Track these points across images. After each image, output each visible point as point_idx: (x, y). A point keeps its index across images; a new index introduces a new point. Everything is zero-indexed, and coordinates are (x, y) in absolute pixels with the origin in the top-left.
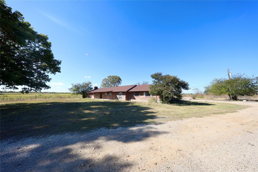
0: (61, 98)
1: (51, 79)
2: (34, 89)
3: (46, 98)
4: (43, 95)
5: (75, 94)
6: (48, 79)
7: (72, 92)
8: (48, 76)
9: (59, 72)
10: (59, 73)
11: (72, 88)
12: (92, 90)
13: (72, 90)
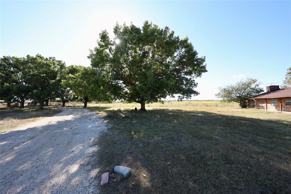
0: (207, 106)
1: (197, 83)
2: (186, 97)
3: (194, 105)
4: (191, 103)
5: (225, 101)
6: (195, 84)
7: (221, 99)
8: (194, 80)
9: (206, 71)
10: (206, 73)
11: (220, 93)
12: (260, 93)
13: (220, 96)
